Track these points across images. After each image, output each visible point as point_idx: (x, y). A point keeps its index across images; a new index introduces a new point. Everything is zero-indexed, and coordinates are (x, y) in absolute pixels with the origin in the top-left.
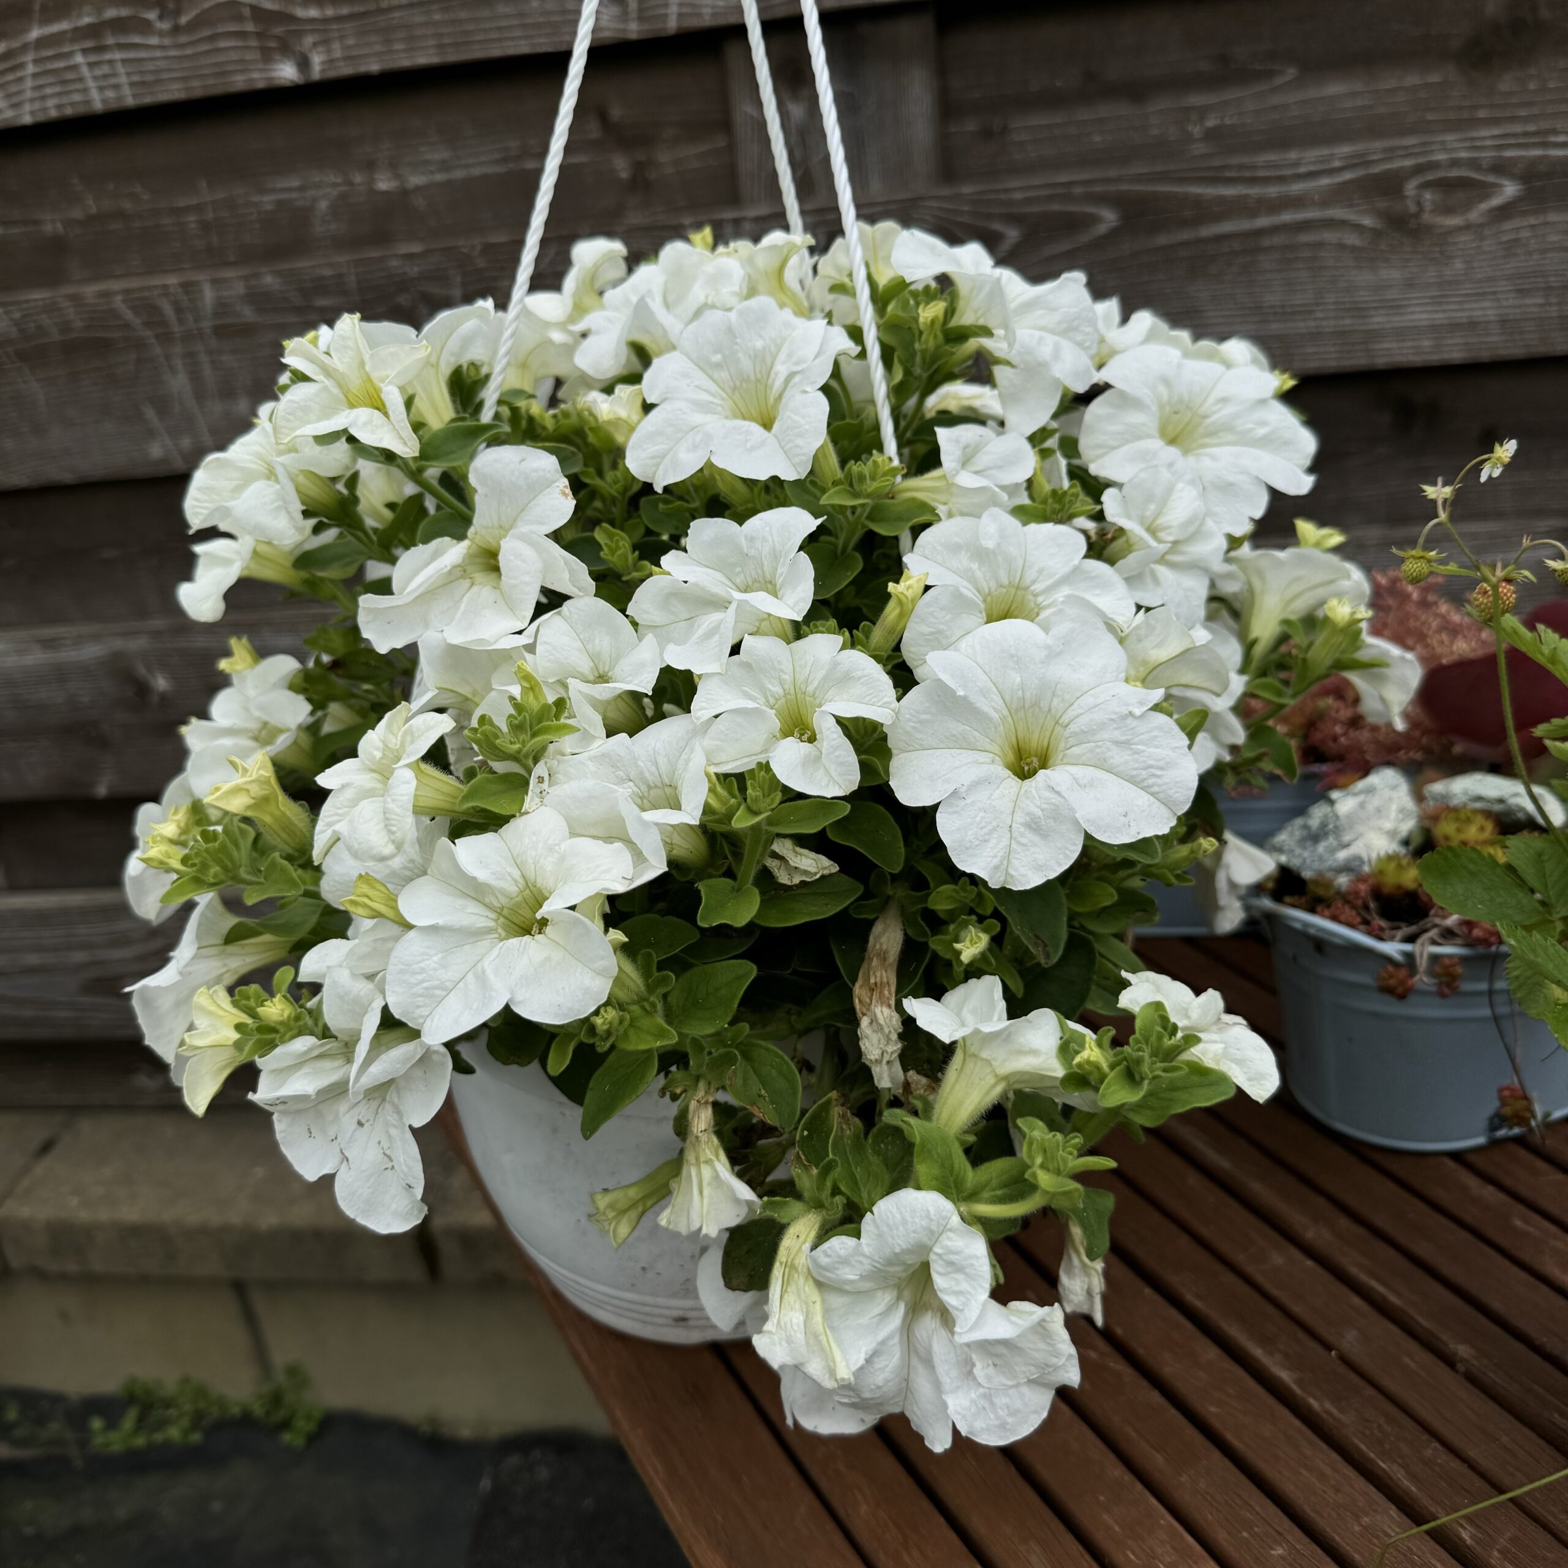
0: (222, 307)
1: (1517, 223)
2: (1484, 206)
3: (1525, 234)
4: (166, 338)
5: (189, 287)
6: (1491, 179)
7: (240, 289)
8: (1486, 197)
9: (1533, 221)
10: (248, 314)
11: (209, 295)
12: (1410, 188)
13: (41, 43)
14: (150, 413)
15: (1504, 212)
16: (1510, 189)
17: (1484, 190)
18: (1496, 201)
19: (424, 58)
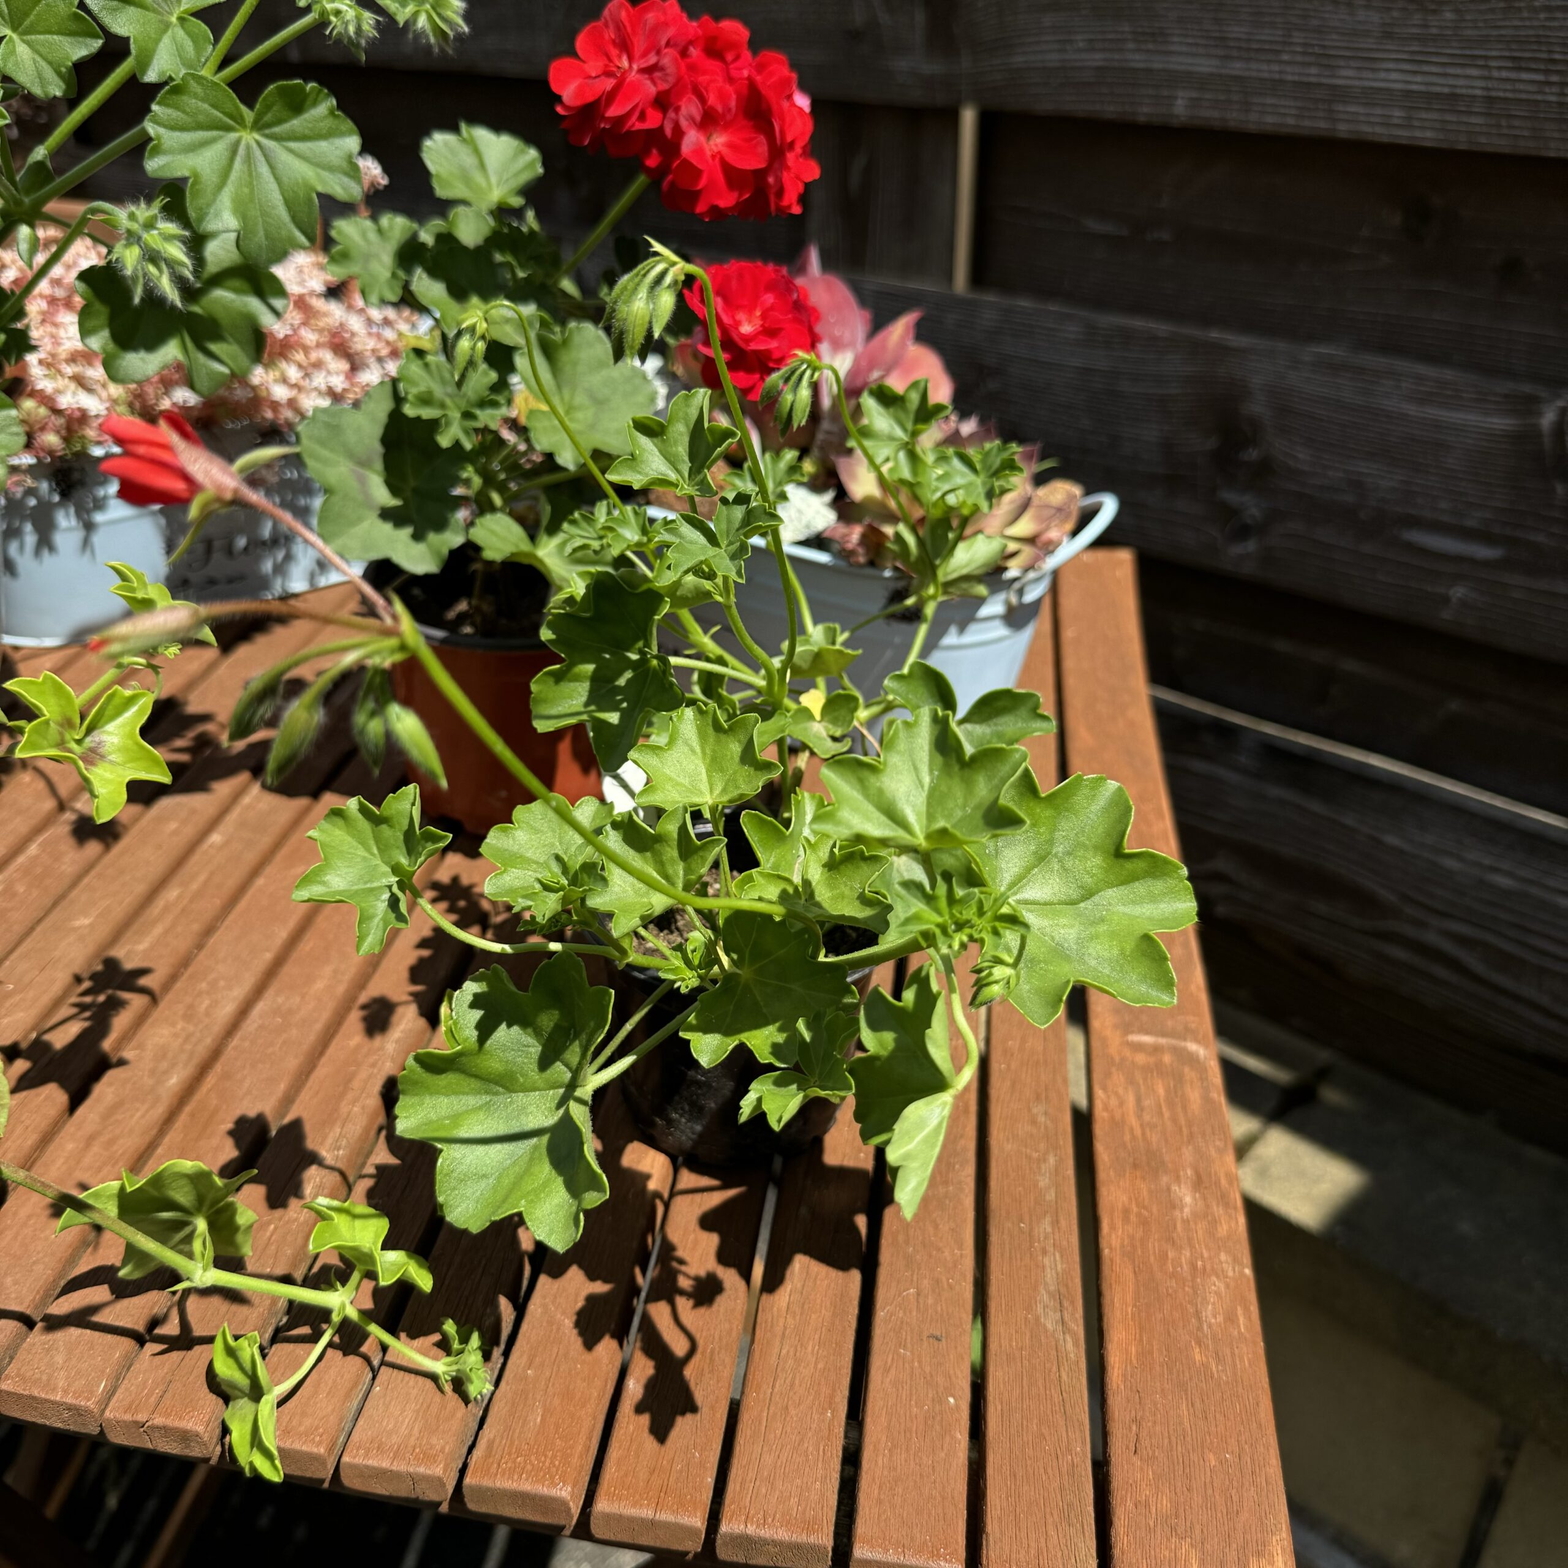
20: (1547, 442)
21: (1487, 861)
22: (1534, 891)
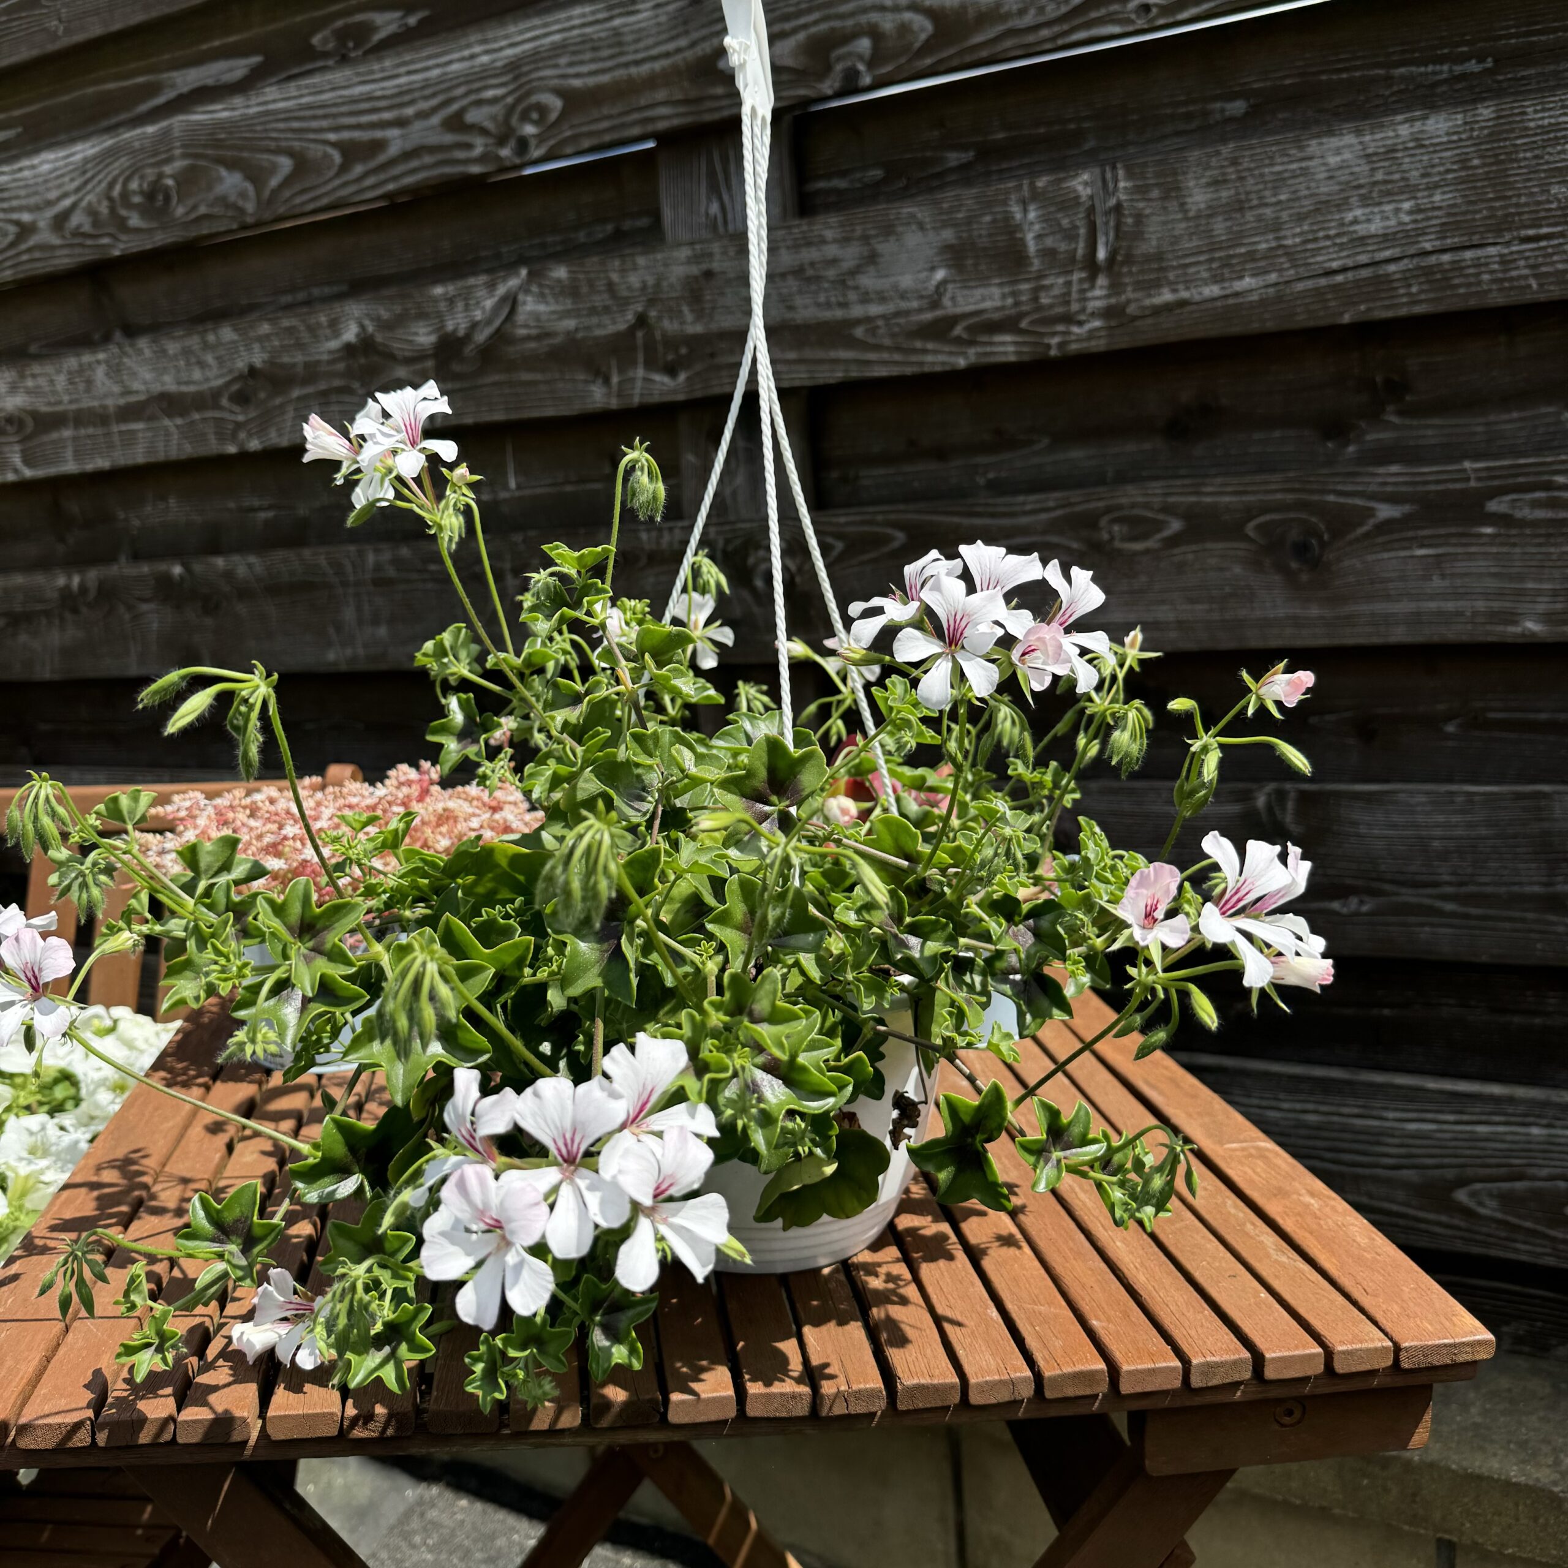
0: (378, 567)
1: (1183, 549)
2: (1158, 536)
3: (1190, 557)
4: (345, 584)
5: (361, 554)
6: (1161, 517)
7: (387, 556)
8: (1159, 530)
9: (1194, 547)
10: (391, 572)
11: (371, 558)
12: (1103, 522)
13: (299, 398)
14: (331, 631)
15: (1173, 541)
16: (1176, 526)
17: (1159, 526)
18: (1167, 533)
19: (499, 416)
20: (1264, 817)
21: (1298, 1106)
22: (1335, 1119)
